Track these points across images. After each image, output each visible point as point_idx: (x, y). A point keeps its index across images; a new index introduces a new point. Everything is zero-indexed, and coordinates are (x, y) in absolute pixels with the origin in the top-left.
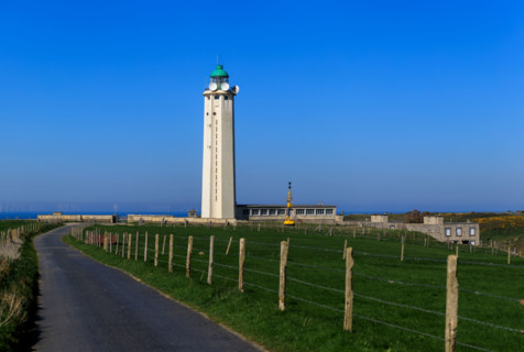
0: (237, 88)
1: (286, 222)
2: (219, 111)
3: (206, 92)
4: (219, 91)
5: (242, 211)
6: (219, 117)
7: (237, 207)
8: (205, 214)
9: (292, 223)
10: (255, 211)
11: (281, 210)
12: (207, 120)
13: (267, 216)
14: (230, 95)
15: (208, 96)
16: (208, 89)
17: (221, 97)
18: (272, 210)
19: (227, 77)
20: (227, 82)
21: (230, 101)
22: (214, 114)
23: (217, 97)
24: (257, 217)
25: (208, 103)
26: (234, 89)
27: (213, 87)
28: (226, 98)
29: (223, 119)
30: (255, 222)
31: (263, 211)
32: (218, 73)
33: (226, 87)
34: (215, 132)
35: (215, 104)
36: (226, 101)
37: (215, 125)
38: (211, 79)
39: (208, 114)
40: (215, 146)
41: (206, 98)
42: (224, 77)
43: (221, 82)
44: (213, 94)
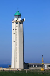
0: (25, 19)
3: (13, 21)
4: (17, 21)
7: (25, 64)
9: (44, 70)
10: (32, 66)
12: (13, 32)
14: (22, 22)
17: (18, 23)
18: (38, 65)
19: (21, 15)
20: (21, 17)
21: (22, 25)
22: (16, 29)
24: (33, 68)
25: (14, 25)
26: (23, 20)
27: (15, 19)
28: (20, 23)
31: (35, 66)
32: (17, 14)
33: (20, 19)
34: (16, 36)
35: (16, 26)
36: (20, 24)
37: (16, 34)
38: (15, 16)
39: (13, 29)
40: (16, 41)
41: (13, 23)
42: (19, 15)
43: (18, 17)
44: (15, 22)
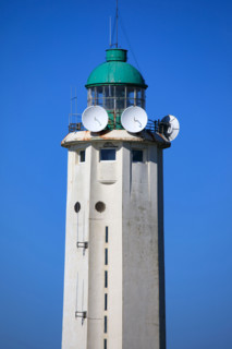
0: (174, 123)
2: (113, 197)
3: (72, 137)
4: (114, 135)
6: (114, 217)
12: (76, 227)
14: (150, 145)
15: (79, 148)
16: (79, 127)
17: (121, 154)
19: (140, 86)
20: (141, 103)
22: (100, 207)
23: (107, 153)
25: (80, 174)
26: (164, 125)
27: (97, 119)
28: (137, 156)
29: (127, 224)
32: (112, 73)
33: (136, 120)
34: (101, 268)
35: (100, 177)
36: (136, 166)
37: (101, 244)
38: (90, 94)
39: (77, 207)
40: (100, 312)
41: (72, 156)
42: (131, 87)
43: (122, 105)
44: (94, 144)
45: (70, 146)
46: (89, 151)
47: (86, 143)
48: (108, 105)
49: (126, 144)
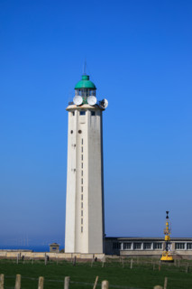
0: (106, 101)
1: (164, 258)
2: (85, 128)
3: (70, 107)
4: (85, 106)
5: (112, 244)
6: (85, 135)
7: (106, 239)
8: (69, 247)
9: (170, 259)
10: (127, 245)
11: (157, 244)
12: (71, 139)
13: (141, 251)
14: (98, 110)
15: (72, 111)
16: (72, 103)
17: (87, 113)
18: (147, 243)
19: (94, 89)
20: (94, 95)
21: (98, 117)
22: (80, 132)
23: (82, 112)
24: (130, 251)
25: (73, 120)
26: (103, 103)
27: (79, 100)
28: (93, 114)
29: (90, 138)
30: (127, 258)
31: (137, 245)
32: (84, 84)
33: (93, 101)
34: (80, 153)
35: (80, 121)
36: (93, 117)
37: (81, 145)
38: (76, 92)
39: (72, 132)
40: (80, 169)
41: (70, 114)
42: (91, 89)
43: (87, 95)
44: (78, 109)
45: (69, 110)
46: (76, 112)
47: (75, 109)
48: (83, 96)
49: (89, 109)
